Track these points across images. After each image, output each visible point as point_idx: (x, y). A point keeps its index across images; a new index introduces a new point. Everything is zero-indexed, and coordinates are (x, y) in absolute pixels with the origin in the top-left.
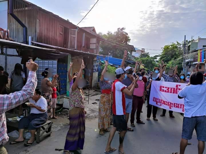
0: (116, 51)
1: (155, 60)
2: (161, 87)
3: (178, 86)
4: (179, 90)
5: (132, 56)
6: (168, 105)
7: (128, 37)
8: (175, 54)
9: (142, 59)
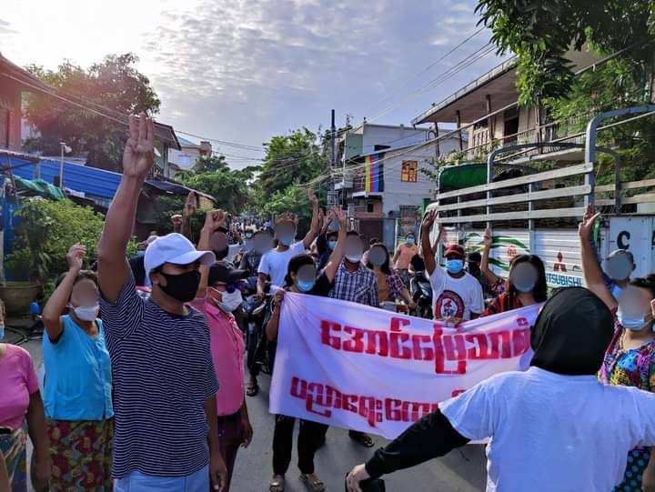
0: (101, 141)
1: (248, 182)
2: (325, 326)
3: (401, 323)
4: (403, 341)
5: (170, 164)
6: (362, 414)
7: (152, 94)
8: (305, 167)
9: (204, 175)
